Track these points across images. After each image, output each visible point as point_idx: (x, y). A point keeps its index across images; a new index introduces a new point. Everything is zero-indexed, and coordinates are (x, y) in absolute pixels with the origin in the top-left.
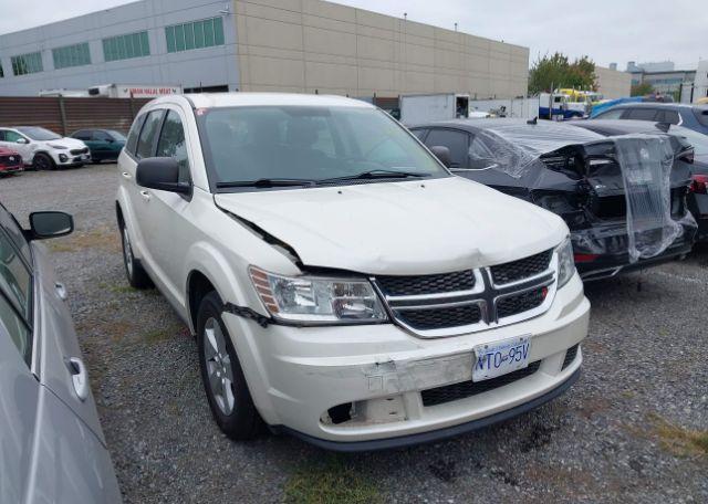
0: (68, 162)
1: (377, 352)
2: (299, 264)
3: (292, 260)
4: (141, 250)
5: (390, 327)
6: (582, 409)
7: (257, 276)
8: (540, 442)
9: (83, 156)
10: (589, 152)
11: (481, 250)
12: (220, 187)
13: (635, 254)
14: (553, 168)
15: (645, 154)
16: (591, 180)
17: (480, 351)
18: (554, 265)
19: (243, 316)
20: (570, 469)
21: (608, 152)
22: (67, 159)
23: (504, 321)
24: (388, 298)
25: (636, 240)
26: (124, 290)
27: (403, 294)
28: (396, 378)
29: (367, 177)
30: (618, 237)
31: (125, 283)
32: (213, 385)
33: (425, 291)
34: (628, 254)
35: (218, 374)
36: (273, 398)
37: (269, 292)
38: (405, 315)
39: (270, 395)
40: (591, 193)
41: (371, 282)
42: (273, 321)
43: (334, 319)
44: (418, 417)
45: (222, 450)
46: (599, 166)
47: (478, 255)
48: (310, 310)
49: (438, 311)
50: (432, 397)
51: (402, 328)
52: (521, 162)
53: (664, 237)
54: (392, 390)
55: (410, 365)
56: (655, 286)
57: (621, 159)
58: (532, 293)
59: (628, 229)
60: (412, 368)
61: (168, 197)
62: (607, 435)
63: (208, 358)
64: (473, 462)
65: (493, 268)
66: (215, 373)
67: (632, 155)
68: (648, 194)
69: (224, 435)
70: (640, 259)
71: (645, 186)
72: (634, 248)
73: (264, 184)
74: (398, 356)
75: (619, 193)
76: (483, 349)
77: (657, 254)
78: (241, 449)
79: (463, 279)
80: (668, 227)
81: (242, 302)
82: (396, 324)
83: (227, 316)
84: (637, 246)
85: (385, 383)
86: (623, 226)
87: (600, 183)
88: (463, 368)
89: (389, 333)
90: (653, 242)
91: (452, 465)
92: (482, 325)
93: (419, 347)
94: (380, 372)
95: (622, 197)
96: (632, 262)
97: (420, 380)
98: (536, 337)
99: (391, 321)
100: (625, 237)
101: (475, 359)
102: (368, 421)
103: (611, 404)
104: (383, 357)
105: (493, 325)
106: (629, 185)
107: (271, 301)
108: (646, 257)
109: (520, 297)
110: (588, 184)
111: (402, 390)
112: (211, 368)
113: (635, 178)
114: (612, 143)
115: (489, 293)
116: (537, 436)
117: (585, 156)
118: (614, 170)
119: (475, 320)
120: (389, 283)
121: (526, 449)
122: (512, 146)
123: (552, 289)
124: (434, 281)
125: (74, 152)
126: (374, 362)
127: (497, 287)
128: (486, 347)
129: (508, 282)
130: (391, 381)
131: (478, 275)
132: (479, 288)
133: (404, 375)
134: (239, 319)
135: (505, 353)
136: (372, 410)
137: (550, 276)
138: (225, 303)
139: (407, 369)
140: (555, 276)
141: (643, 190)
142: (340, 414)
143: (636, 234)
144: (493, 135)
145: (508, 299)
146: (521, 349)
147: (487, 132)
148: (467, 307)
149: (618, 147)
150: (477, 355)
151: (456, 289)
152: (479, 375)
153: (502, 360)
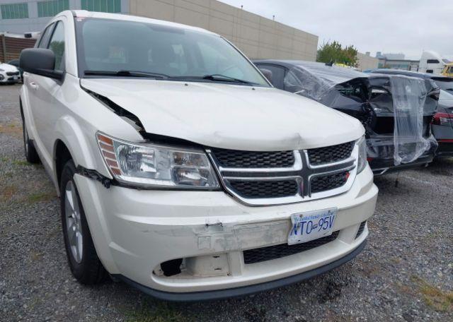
0: (5, 80)
1: (208, 215)
2: (143, 132)
3: (137, 129)
4: (33, 133)
5: (222, 194)
6: (363, 270)
7: (105, 141)
8: (332, 295)
10: (372, 83)
11: (302, 136)
13: (398, 160)
14: (345, 94)
15: (409, 90)
16: (371, 104)
17: (296, 219)
18: (355, 154)
19: (90, 177)
20: (357, 319)
21: (385, 84)
22: (3, 78)
23: (315, 195)
24: (221, 169)
25: (399, 150)
27: (234, 166)
28: (223, 238)
29: (209, 79)
30: (387, 147)
31: (23, 159)
32: (71, 236)
33: (252, 166)
34: (393, 159)
35: (74, 228)
36: (112, 250)
37: (113, 156)
38: (234, 185)
39: (110, 248)
40: (371, 113)
41: (207, 154)
42: (115, 182)
43: (171, 184)
44: (239, 273)
45: (71, 292)
46: (378, 94)
47: (298, 139)
48: (151, 175)
50: (253, 256)
51: (231, 196)
52: (321, 89)
53: (417, 149)
54: (219, 249)
55: (236, 228)
56: (405, 186)
57: (393, 91)
58: (338, 175)
59: (394, 141)
60: (238, 230)
62: (384, 292)
63: (67, 215)
64: (280, 310)
65: (311, 151)
66: (72, 228)
67: (400, 89)
68: (409, 118)
69: (75, 280)
70: (402, 164)
71: (407, 112)
72: (398, 156)
73: (124, 74)
74: (227, 220)
75: (390, 115)
76: (298, 217)
77: (412, 161)
78: (87, 292)
79: (284, 158)
80: (421, 142)
81: (90, 165)
82: (227, 192)
83: (78, 177)
84: (399, 154)
85: (213, 243)
86: (391, 139)
87: (378, 107)
88: (281, 233)
89: (220, 199)
90: (410, 153)
91: (263, 313)
92: (297, 198)
93: (245, 213)
94: (209, 232)
95: (392, 118)
96: (396, 164)
97: (242, 242)
98: (340, 210)
99: (222, 189)
100: (392, 147)
101: (291, 225)
102: (196, 275)
103: (384, 267)
104: (213, 220)
105: (307, 198)
106: (397, 111)
108: (405, 162)
109: (330, 177)
110: (370, 106)
111: (227, 249)
113: (400, 106)
114: (388, 78)
115: (305, 171)
116: (330, 291)
117: (369, 86)
118: (387, 98)
119: (292, 193)
120: (224, 155)
121: (322, 301)
122: (316, 78)
123: (353, 173)
124: (260, 158)
125: (9, 74)
126: (204, 223)
127: (312, 167)
128: (301, 216)
129: (321, 163)
130: (217, 241)
131: (298, 156)
132: (298, 166)
133: (229, 236)
134: (88, 180)
135: (315, 222)
136: (200, 266)
137: (351, 163)
138: (77, 166)
139: (233, 231)
140: (356, 163)
141: (405, 115)
142: (171, 268)
143: (399, 145)
144: (302, 70)
145: (319, 178)
146: (328, 220)
147: (298, 68)
148: (286, 182)
149: (392, 84)
150: (293, 222)
151: (278, 165)
152: (293, 240)
153: (313, 228)
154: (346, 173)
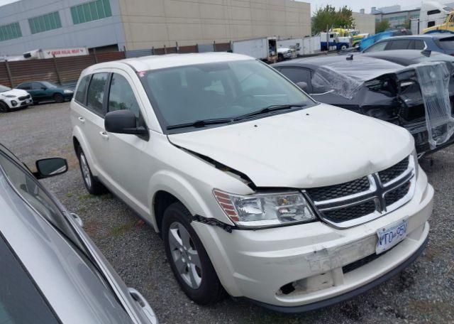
1: (313, 243)
5: (319, 223)
6: (426, 256)
7: (220, 196)
8: (407, 283)
9: (27, 101)
10: (400, 77)
11: (372, 161)
12: (170, 129)
13: (434, 143)
14: (374, 90)
15: (433, 75)
16: (402, 97)
17: (380, 233)
19: (210, 224)
20: (434, 302)
21: (412, 76)
22: (17, 104)
23: (390, 208)
24: (317, 203)
25: (433, 133)
26: (86, 197)
27: (325, 199)
28: (328, 260)
30: (421, 133)
31: (85, 192)
32: (179, 268)
33: (340, 196)
34: (428, 143)
35: (183, 260)
36: (237, 279)
38: (327, 214)
39: (235, 278)
40: (403, 105)
41: (303, 194)
43: (277, 222)
44: (342, 283)
45: (195, 313)
46: (406, 86)
47: (370, 165)
48: (258, 217)
49: (349, 208)
50: (348, 269)
51: (326, 223)
52: (350, 87)
53: (448, 129)
54: (326, 268)
55: (337, 250)
56: (438, 161)
57: (420, 80)
58: (403, 187)
59: (427, 127)
60: (339, 252)
61: (129, 138)
63: (172, 248)
64: (369, 303)
65: (380, 173)
66: (180, 259)
67: (426, 76)
68: (437, 101)
69: (192, 302)
70: (437, 146)
71: (435, 96)
72: (432, 140)
73: (200, 125)
74: (329, 245)
75: (420, 103)
76: (382, 231)
77: (445, 141)
78: (207, 311)
79: (361, 184)
80: (450, 122)
81: (209, 215)
82: (322, 221)
83: (195, 224)
84: (433, 138)
85: (322, 265)
86: (424, 125)
87: (407, 98)
88: (370, 246)
89: (319, 228)
90: (442, 134)
91: (356, 308)
92: (376, 214)
93: (341, 236)
94: (317, 257)
95: (422, 106)
96: (432, 149)
97: (343, 259)
98: (411, 217)
99: (317, 219)
100: (426, 133)
101: (376, 238)
102: (308, 290)
103: (442, 249)
104: (319, 247)
105: (384, 212)
106: (426, 97)
107: (233, 213)
108: (439, 144)
109: (397, 190)
110: (400, 99)
111: (333, 267)
112: (176, 257)
113: (428, 91)
114: (413, 70)
115: (380, 190)
116: (404, 280)
117: (398, 81)
118: (416, 88)
119: (372, 211)
120: (315, 193)
121: (401, 290)
122: (342, 77)
123: (413, 181)
124: (345, 188)
125: (21, 99)
126: (312, 251)
127: (386, 185)
128: (384, 230)
130: (325, 263)
131: (372, 179)
132: (373, 188)
133: (333, 258)
134: (207, 226)
135: (395, 231)
136: (310, 284)
138: (194, 215)
139: (336, 252)
140: (414, 172)
141: (433, 99)
142: (288, 289)
143: (432, 129)
144: (328, 70)
145: (390, 193)
146: (403, 227)
147: (324, 68)
148: (366, 203)
149: (418, 74)
150: (379, 236)
151: (359, 191)
152: (379, 250)
153: (393, 237)
154: (408, 184)
